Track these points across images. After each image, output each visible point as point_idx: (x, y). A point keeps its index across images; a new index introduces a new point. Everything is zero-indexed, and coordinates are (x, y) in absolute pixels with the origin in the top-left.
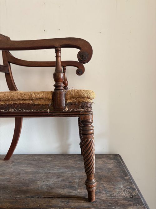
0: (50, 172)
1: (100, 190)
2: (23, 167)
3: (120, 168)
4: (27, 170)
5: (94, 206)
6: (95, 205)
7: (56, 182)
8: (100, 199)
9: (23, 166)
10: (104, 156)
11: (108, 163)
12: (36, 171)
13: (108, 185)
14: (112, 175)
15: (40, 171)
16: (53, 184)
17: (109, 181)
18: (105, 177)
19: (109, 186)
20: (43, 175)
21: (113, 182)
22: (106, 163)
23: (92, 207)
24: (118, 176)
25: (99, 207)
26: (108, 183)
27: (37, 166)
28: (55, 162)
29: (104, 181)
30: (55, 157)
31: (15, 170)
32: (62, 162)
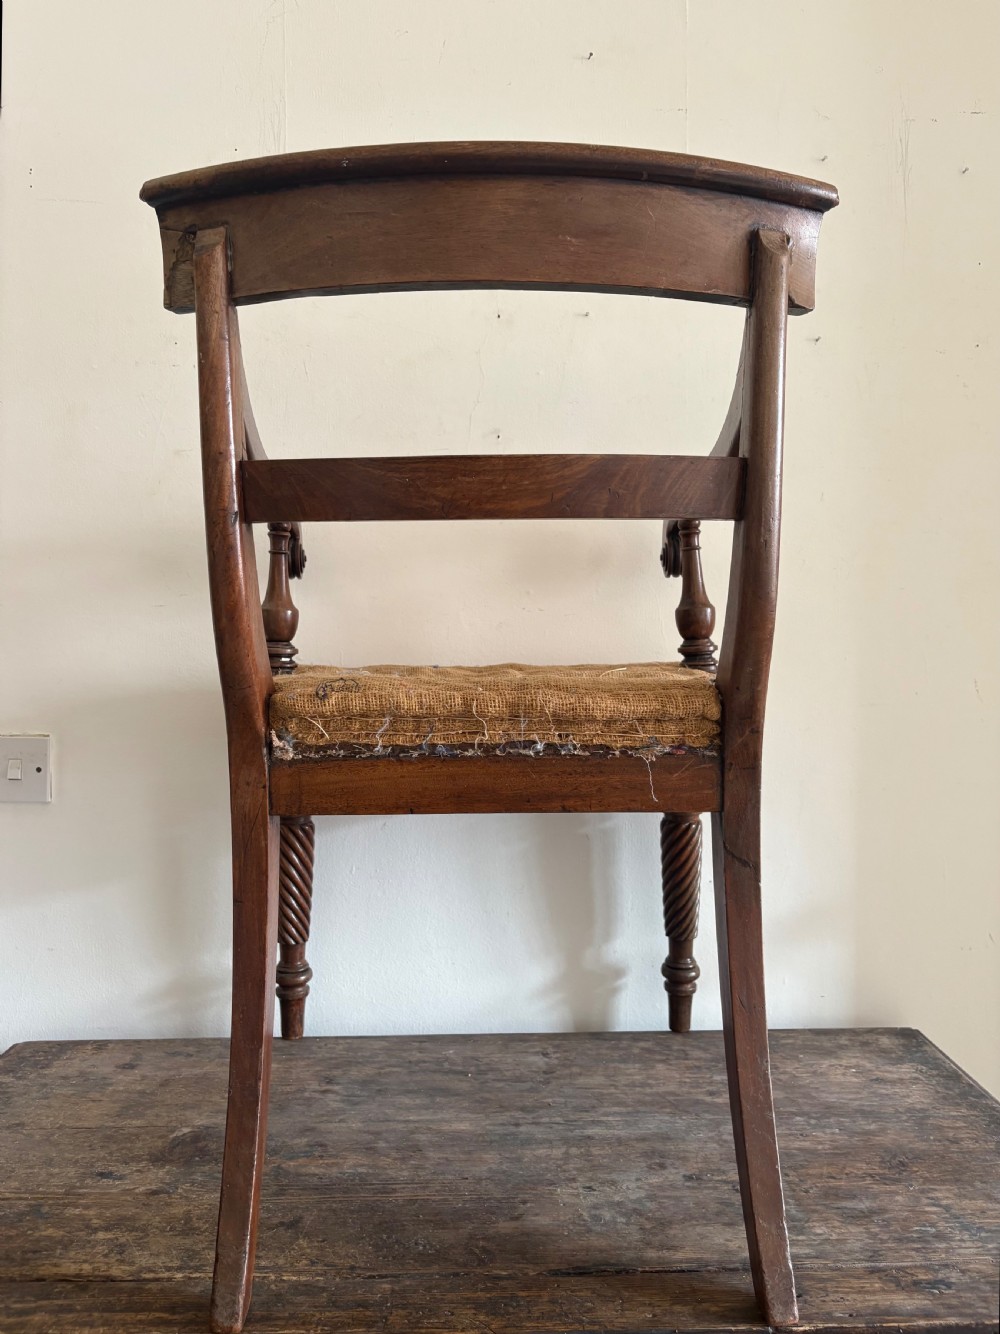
0: (589, 1132)
1: (933, 1225)
2: (408, 1109)
3: (972, 1106)
4: (445, 1127)
5: (950, 1307)
6: (954, 1302)
7: (660, 1187)
8: (963, 1272)
9: (406, 1100)
10: (843, 1041)
11: (893, 1082)
12: (501, 1130)
13: (960, 1196)
14: (954, 1148)
15: (522, 1129)
16: (651, 1198)
17: (957, 1180)
18: (919, 1157)
19: (965, 1203)
20: (558, 1152)
21: (978, 1184)
22: (878, 1080)
23: (943, 1311)
24: (988, 1152)
25: (980, 1310)
26: (957, 1191)
27: (486, 1100)
28: (581, 1081)
29: (926, 1180)
30: (557, 1046)
31: (373, 1128)
32: (623, 1080)
